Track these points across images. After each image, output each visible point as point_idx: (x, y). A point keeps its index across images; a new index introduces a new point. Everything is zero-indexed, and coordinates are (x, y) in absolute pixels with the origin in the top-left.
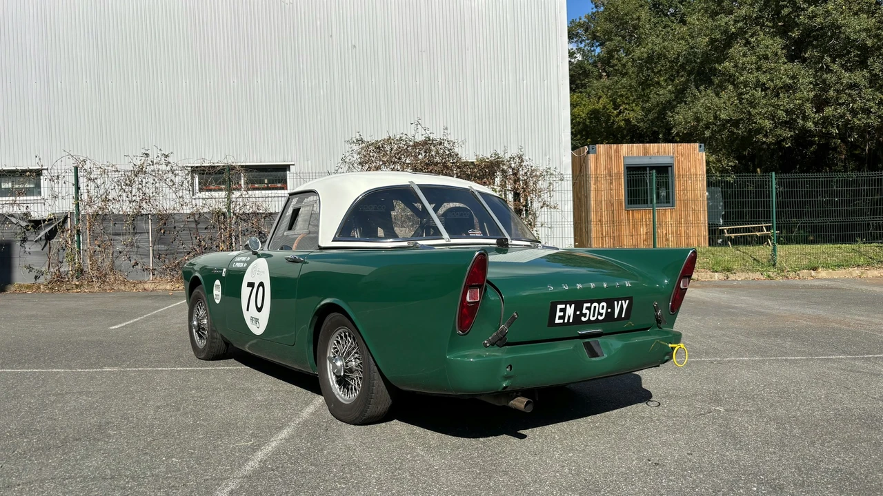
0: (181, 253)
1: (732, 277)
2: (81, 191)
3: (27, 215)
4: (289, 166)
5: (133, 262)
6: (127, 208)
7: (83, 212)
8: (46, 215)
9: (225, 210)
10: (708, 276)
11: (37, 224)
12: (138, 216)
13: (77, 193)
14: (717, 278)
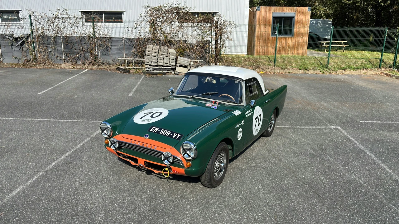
0: (75, 53)
1: (307, 72)
2: (33, 25)
3: (12, 35)
4: (123, 12)
5: (56, 56)
6: (50, 33)
7: (34, 34)
8: (19, 35)
9: (92, 36)
10: (297, 71)
11: (16, 39)
12: (56, 37)
13: (31, 26)
14: (300, 72)
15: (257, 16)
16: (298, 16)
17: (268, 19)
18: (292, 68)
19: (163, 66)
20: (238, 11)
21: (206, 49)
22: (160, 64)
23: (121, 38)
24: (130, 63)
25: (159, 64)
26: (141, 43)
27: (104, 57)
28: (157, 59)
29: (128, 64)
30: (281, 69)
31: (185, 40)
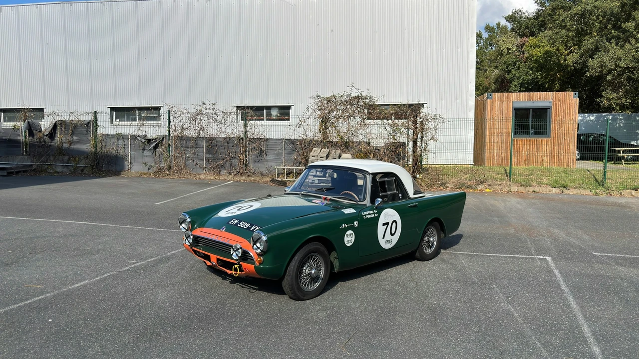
0: (219, 159)
1: (566, 192)
2: (171, 123)
3: (145, 136)
4: (291, 106)
5: (195, 163)
6: (192, 133)
7: (172, 135)
8: (154, 136)
9: (243, 136)
10: (548, 190)
11: (149, 141)
12: (198, 138)
13: (169, 124)
14: (554, 192)
15: (488, 107)
16: (556, 105)
17: (505, 111)
18: (540, 184)
20: (458, 101)
21: (399, 154)
23: (281, 139)
24: (289, 174)
26: (305, 146)
27: (256, 164)
29: (287, 174)
30: (521, 186)
31: (368, 141)
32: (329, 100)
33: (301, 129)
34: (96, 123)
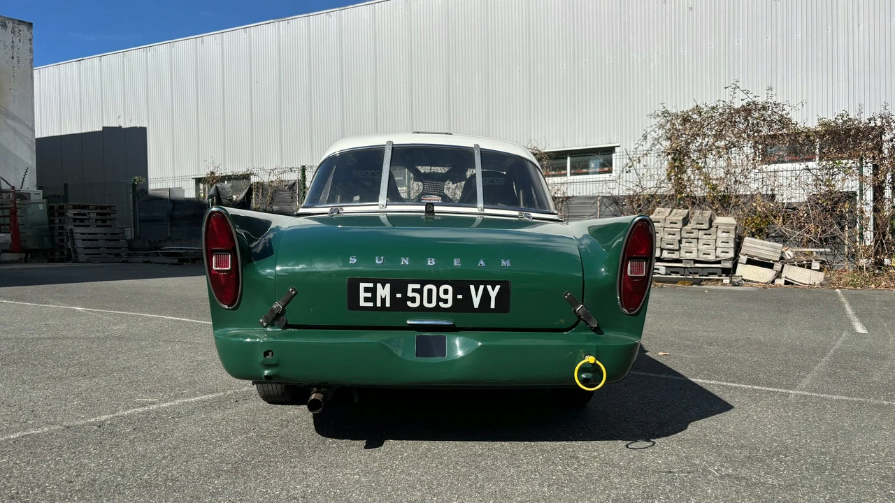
4: (615, 147)
19: (696, 262)
21: (842, 216)
22: (689, 256)
23: (594, 198)
25: (684, 255)
26: (639, 206)
28: (680, 242)
31: (769, 193)
32: (686, 119)
33: (632, 176)
34: (304, 184)
